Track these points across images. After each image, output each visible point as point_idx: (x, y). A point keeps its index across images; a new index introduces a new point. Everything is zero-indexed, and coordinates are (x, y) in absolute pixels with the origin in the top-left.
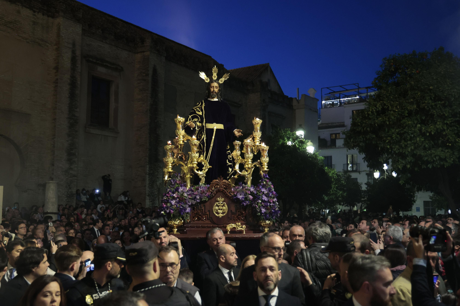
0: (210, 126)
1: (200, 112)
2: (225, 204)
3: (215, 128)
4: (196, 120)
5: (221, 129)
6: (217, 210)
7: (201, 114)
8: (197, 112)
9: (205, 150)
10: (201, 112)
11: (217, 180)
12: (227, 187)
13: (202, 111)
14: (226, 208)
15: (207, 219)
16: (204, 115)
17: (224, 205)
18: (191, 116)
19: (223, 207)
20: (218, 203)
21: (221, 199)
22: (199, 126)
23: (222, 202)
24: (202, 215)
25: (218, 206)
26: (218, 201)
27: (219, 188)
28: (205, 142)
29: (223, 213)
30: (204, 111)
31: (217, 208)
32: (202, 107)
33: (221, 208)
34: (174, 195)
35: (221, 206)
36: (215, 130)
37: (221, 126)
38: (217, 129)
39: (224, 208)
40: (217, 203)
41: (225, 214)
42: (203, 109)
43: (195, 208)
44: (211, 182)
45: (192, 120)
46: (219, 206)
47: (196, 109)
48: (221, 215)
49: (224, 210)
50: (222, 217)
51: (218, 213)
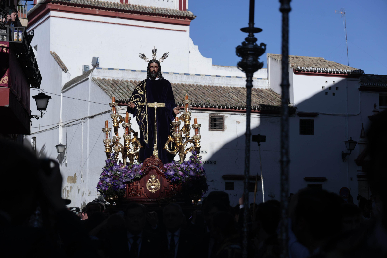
0: (151, 105)
1: (141, 91)
2: (157, 180)
3: (156, 107)
4: (138, 99)
5: (162, 107)
6: (150, 186)
7: (143, 94)
8: (139, 92)
9: (147, 129)
10: (143, 92)
11: (150, 159)
12: (159, 165)
13: (143, 90)
14: (158, 184)
15: (142, 195)
16: (145, 94)
17: (157, 182)
18: (134, 96)
19: (155, 183)
20: (151, 179)
21: (154, 175)
22: (140, 106)
23: (154, 179)
24: (137, 191)
25: (151, 182)
26: (151, 178)
27: (152, 166)
28: (147, 121)
29: (155, 189)
30: (145, 90)
31: (150, 184)
32: (143, 86)
33: (154, 184)
34: (109, 174)
35: (154, 182)
36: (156, 109)
37: (162, 105)
38: (158, 107)
39: (157, 184)
40: (149, 179)
41: (157, 190)
42: (145, 89)
43: (131, 185)
44: (144, 160)
45: (135, 100)
46: (153, 182)
47: (138, 89)
48: (153, 191)
49: (156, 186)
50: (155, 192)
51: (152, 189)
